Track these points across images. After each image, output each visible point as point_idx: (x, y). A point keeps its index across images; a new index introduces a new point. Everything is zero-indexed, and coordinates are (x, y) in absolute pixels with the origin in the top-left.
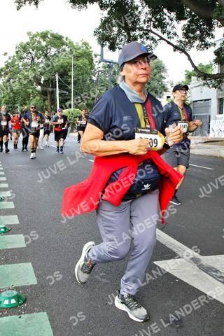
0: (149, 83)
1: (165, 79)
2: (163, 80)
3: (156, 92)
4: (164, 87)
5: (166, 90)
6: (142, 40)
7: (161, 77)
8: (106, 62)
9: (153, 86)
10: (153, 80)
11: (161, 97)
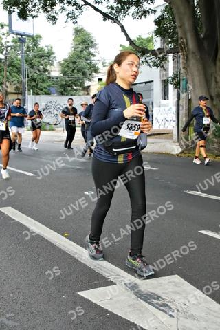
0: (74, 62)
1: (95, 56)
2: (93, 58)
3: (84, 74)
4: (94, 66)
5: (96, 71)
6: (62, 4)
7: (90, 53)
8: (17, 34)
9: (80, 66)
10: (79, 57)
11: (90, 80)
